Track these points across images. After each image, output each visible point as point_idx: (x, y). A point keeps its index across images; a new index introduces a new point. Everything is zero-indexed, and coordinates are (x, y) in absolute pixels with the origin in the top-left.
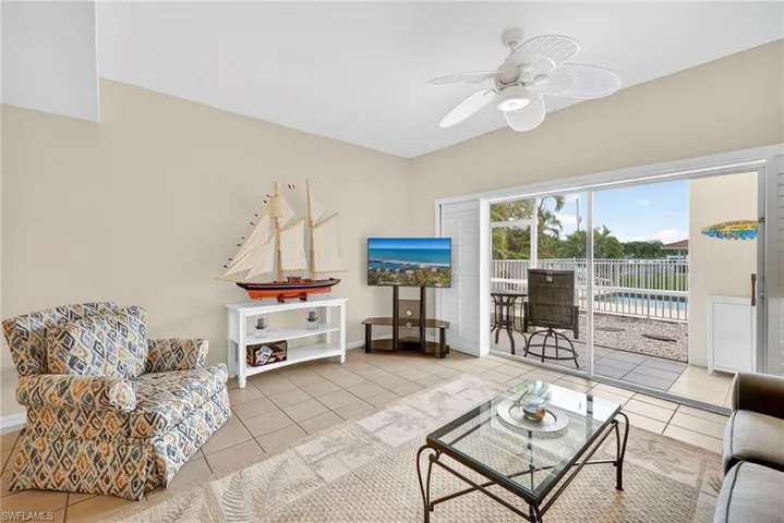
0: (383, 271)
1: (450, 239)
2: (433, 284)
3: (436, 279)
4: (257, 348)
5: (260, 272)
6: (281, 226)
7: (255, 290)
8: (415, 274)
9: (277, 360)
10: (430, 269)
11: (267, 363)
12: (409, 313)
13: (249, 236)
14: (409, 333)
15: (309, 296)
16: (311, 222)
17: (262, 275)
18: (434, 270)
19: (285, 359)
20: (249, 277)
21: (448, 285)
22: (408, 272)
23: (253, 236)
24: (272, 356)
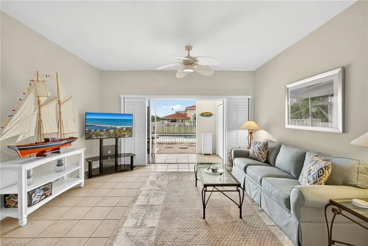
0: (95, 130)
1: (132, 115)
2: (124, 136)
3: (125, 133)
4: (34, 191)
5: (26, 137)
6: (41, 103)
7: (25, 150)
8: (114, 132)
9: (47, 196)
10: (122, 129)
11: (40, 201)
12: (109, 152)
13: (19, 109)
14: (109, 163)
15: (61, 150)
16: (59, 102)
17: (29, 139)
18: (124, 129)
19: (51, 194)
20: (19, 140)
21: (131, 136)
22: (111, 131)
23: (22, 109)
24: (43, 195)
